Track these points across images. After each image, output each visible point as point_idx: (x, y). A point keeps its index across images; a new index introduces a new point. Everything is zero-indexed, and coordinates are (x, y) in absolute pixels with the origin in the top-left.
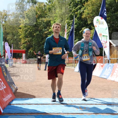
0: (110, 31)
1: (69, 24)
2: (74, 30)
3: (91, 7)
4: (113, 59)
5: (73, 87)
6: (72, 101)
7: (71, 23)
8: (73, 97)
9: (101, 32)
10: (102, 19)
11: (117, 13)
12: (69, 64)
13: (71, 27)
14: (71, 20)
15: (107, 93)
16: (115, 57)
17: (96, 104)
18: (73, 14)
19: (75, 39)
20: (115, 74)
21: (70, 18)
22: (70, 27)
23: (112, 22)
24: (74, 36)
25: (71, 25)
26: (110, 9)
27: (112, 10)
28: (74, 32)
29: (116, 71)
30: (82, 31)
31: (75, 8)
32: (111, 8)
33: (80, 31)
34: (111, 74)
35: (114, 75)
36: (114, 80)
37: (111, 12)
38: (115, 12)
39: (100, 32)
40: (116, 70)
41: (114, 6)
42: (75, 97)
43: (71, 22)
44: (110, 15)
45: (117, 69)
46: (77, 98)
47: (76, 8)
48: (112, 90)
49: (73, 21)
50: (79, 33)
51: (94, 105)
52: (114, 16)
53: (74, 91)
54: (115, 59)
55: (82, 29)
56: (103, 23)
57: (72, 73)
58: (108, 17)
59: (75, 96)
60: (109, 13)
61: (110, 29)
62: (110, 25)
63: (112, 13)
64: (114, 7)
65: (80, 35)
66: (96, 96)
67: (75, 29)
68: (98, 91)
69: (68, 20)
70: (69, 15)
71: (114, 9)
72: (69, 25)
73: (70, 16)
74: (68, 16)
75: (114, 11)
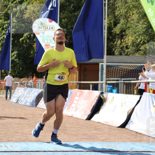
0: (67, 40)
1: (3, 26)
2: (11, 37)
3: (39, 2)
4: (71, 83)
5: (9, 125)
6: (6, 147)
7: (6, 25)
8: (9, 141)
9: (48, 41)
10: (51, 22)
11: (77, 13)
12: (2, 91)
13: (6, 31)
14: (5, 20)
15: (62, 135)
16: (74, 79)
17: (44, 151)
18: (9, 12)
19: (12, 51)
20: (73, 105)
21: (5, 17)
22: (4, 32)
23: (69, 27)
24: (11, 46)
25: (6, 28)
26: (67, 6)
27: (70, 8)
28: (11, 39)
29: (75, 102)
30: (23, 38)
31: (12, 3)
32: (70, 5)
33: (21, 39)
34: (68, 105)
35: (72, 107)
36: (72, 115)
37: (68, 11)
38: (74, 11)
39: (46, 42)
40: (76, 100)
41: (73, 2)
42: (12, 141)
43: (6, 23)
44: (67, 16)
45: (77, 98)
46: (15, 142)
47: (15, 2)
48: (69, 130)
49: (9, 22)
50: (19, 42)
51: (41, 152)
52: (73, 17)
53: (9, 131)
54: (73, 83)
55: (23, 36)
56: (52, 28)
57: (6, 104)
58: (64, 18)
59: (11, 139)
60: (66, 12)
61: (67, 36)
62: (67, 31)
63: (71, 12)
64: (74, 4)
65: (20, 45)
66: (44, 139)
67: (12, 35)
68: (47, 132)
69: (1, 21)
70: (2, 12)
71: (73, 7)
72: (4, 28)
73: (4, 14)
74: (2, 15)
75: (73, 9)
